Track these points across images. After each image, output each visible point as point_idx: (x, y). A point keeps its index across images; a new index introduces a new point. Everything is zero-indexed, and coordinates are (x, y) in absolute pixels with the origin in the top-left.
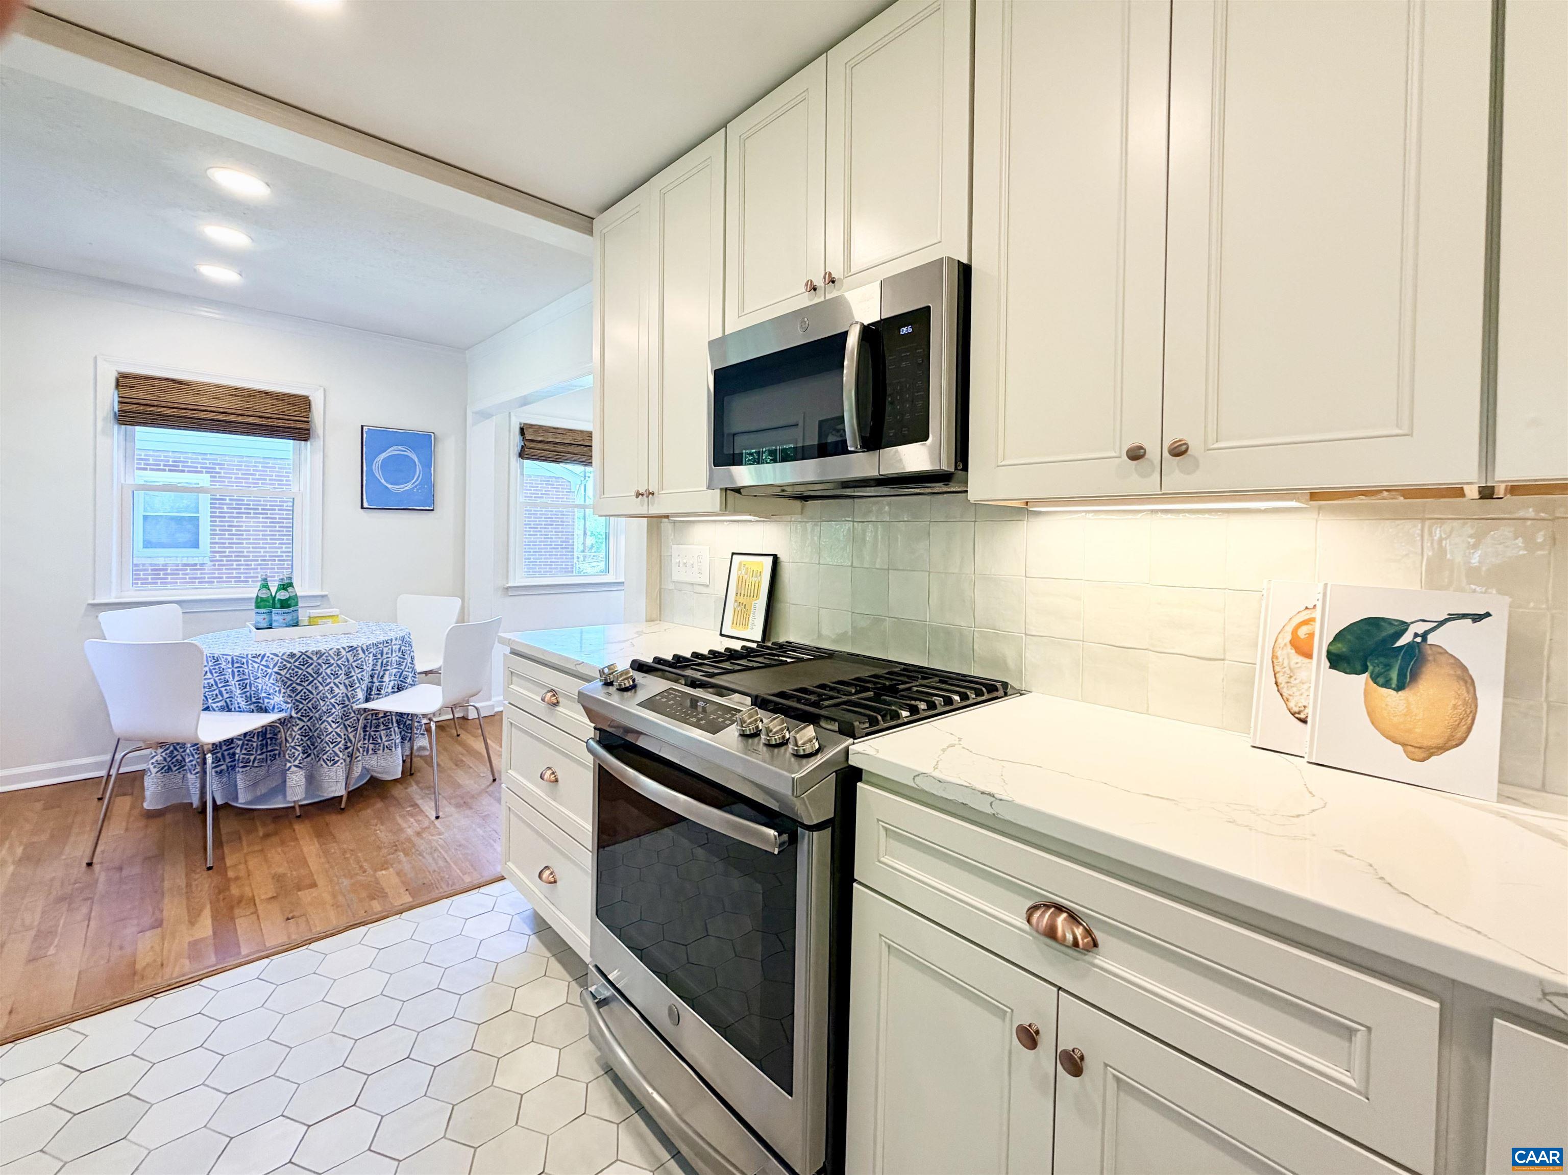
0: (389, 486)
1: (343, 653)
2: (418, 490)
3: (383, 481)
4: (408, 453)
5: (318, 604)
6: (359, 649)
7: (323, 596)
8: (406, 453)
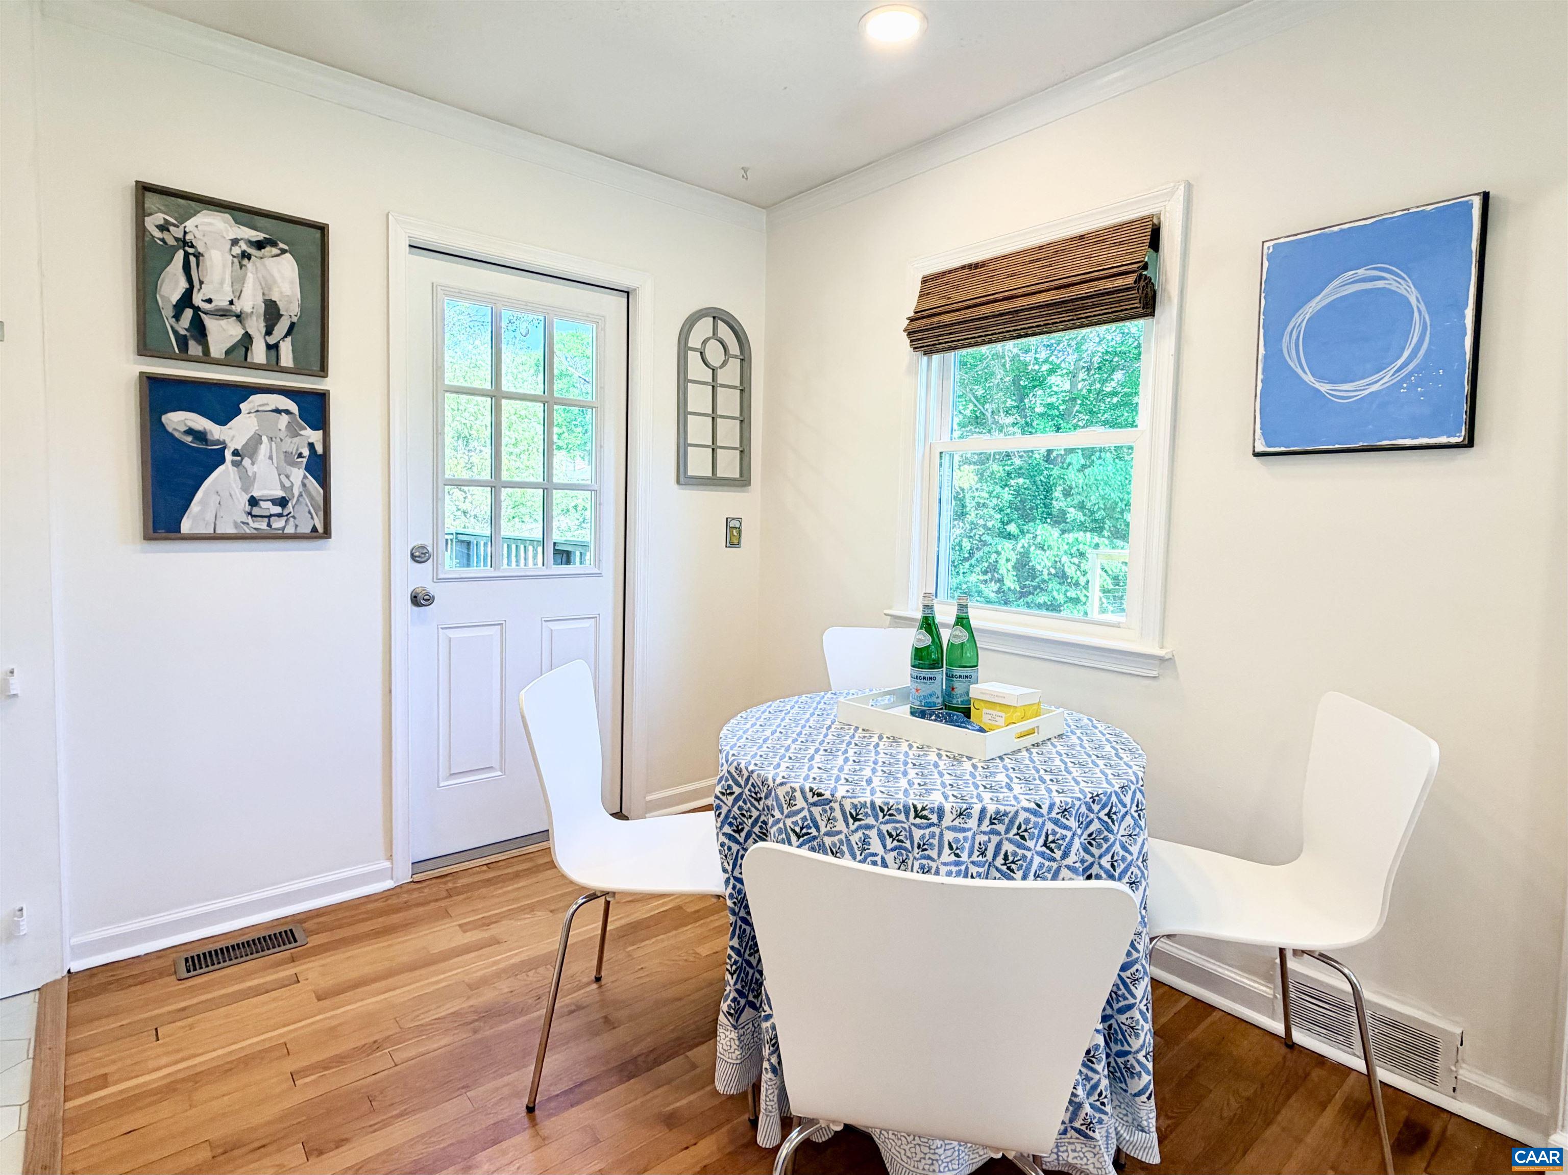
0: (1324, 388)
1: (800, 803)
2: (1412, 387)
3: (1309, 378)
4: (1390, 283)
5: (1155, 673)
6: (836, 806)
7: (1162, 660)
8: (1380, 284)
